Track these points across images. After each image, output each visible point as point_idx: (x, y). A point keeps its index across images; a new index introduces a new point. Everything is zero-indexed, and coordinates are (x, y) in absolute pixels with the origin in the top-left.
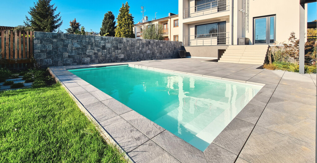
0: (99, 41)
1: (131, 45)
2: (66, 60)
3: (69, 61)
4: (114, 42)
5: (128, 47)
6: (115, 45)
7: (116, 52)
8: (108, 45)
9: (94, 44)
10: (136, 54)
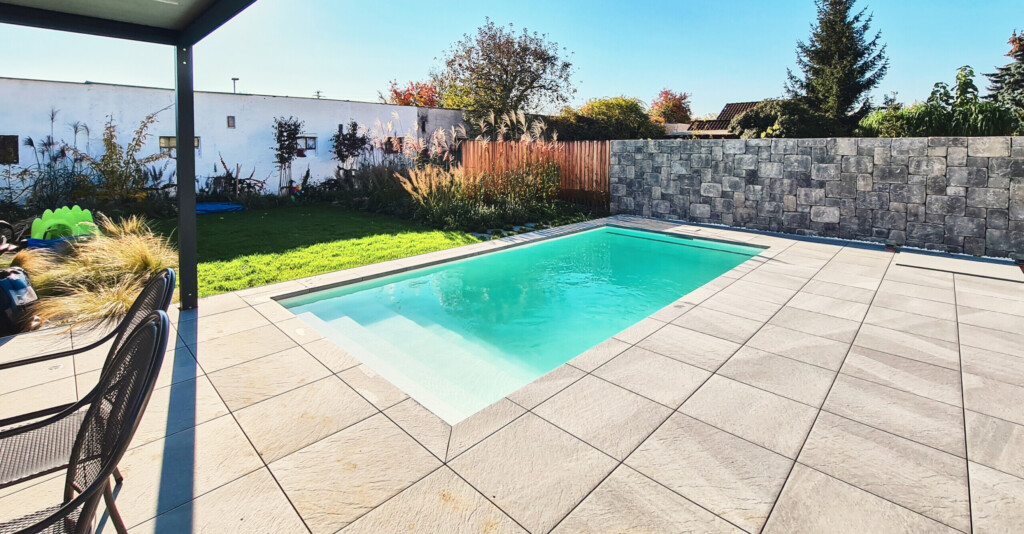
0: (737, 157)
1: (883, 171)
2: (657, 205)
3: (663, 207)
4: (793, 158)
5: (864, 179)
6: (796, 168)
7: (802, 197)
8: (769, 170)
9: (722, 165)
10: (916, 215)
